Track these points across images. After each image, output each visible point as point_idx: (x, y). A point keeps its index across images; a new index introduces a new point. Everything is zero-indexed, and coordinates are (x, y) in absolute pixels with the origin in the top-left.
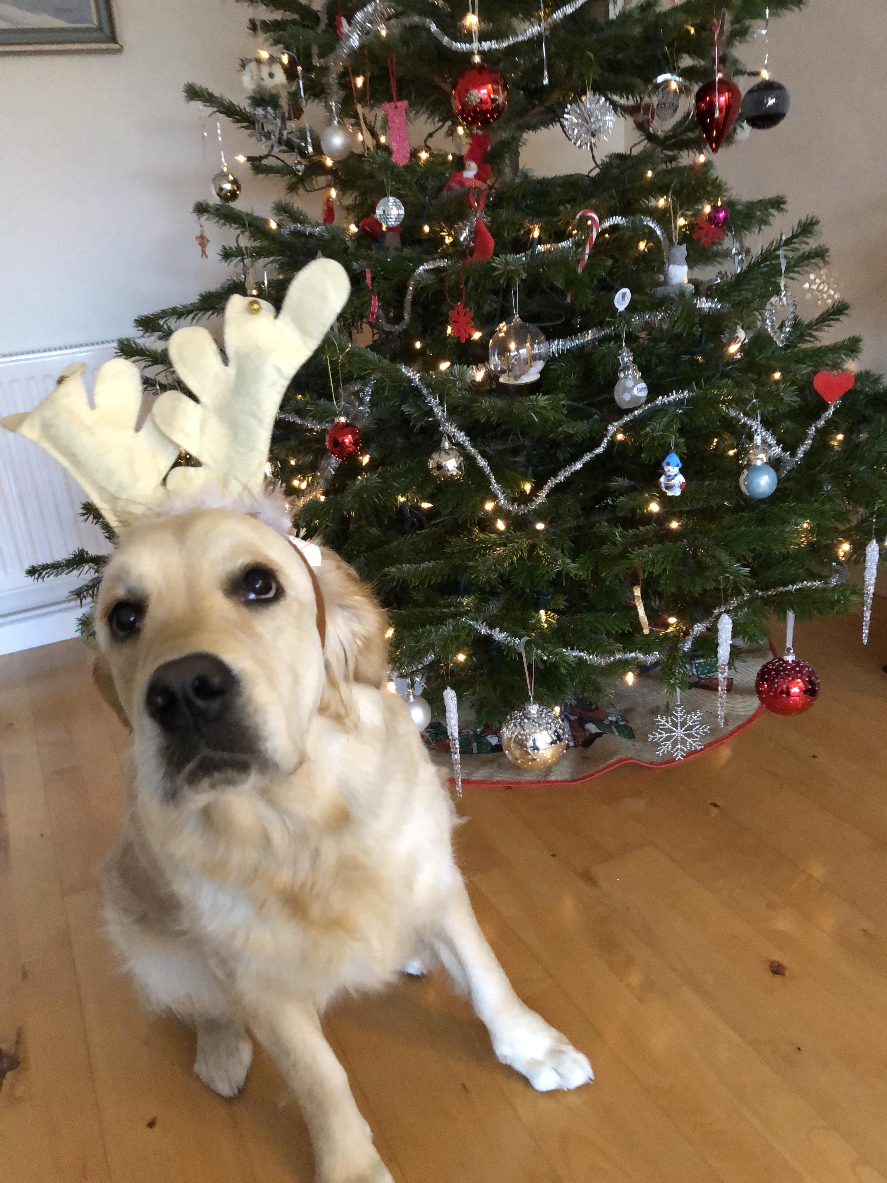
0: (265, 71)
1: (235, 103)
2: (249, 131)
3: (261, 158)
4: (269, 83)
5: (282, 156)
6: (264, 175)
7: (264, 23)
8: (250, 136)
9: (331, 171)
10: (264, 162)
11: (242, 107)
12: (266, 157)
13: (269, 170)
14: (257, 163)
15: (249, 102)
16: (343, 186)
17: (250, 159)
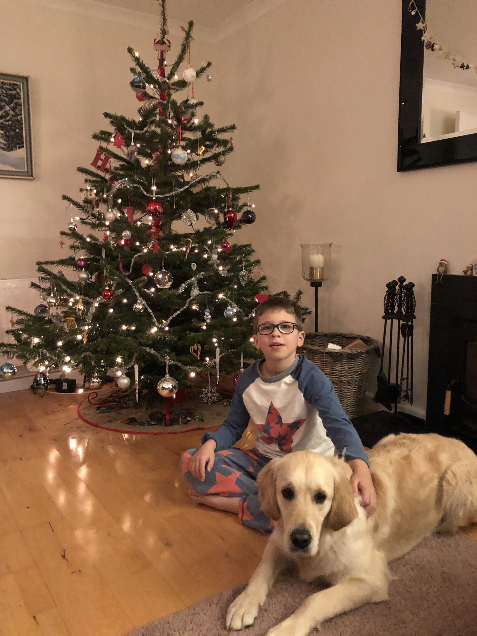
0: (89, 193)
1: (78, 202)
2: (81, 211)
3: (84, 219)
4: (89, 197)
5: (91, 219)
6: (85, 225)
7: (90, 180)
8: (82, 212)
9: (108, 226)
10: (85, 221)
11: (80, 203)
12: (86, 219)
13: (87, 223)
14: (83, 220)
15: (83, 202)
16: (112, 231)
17: (80, 219)
